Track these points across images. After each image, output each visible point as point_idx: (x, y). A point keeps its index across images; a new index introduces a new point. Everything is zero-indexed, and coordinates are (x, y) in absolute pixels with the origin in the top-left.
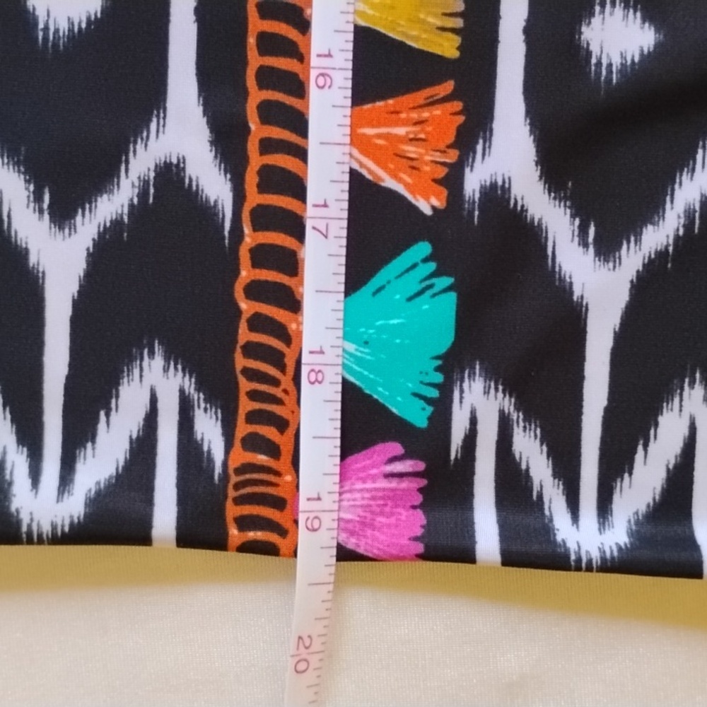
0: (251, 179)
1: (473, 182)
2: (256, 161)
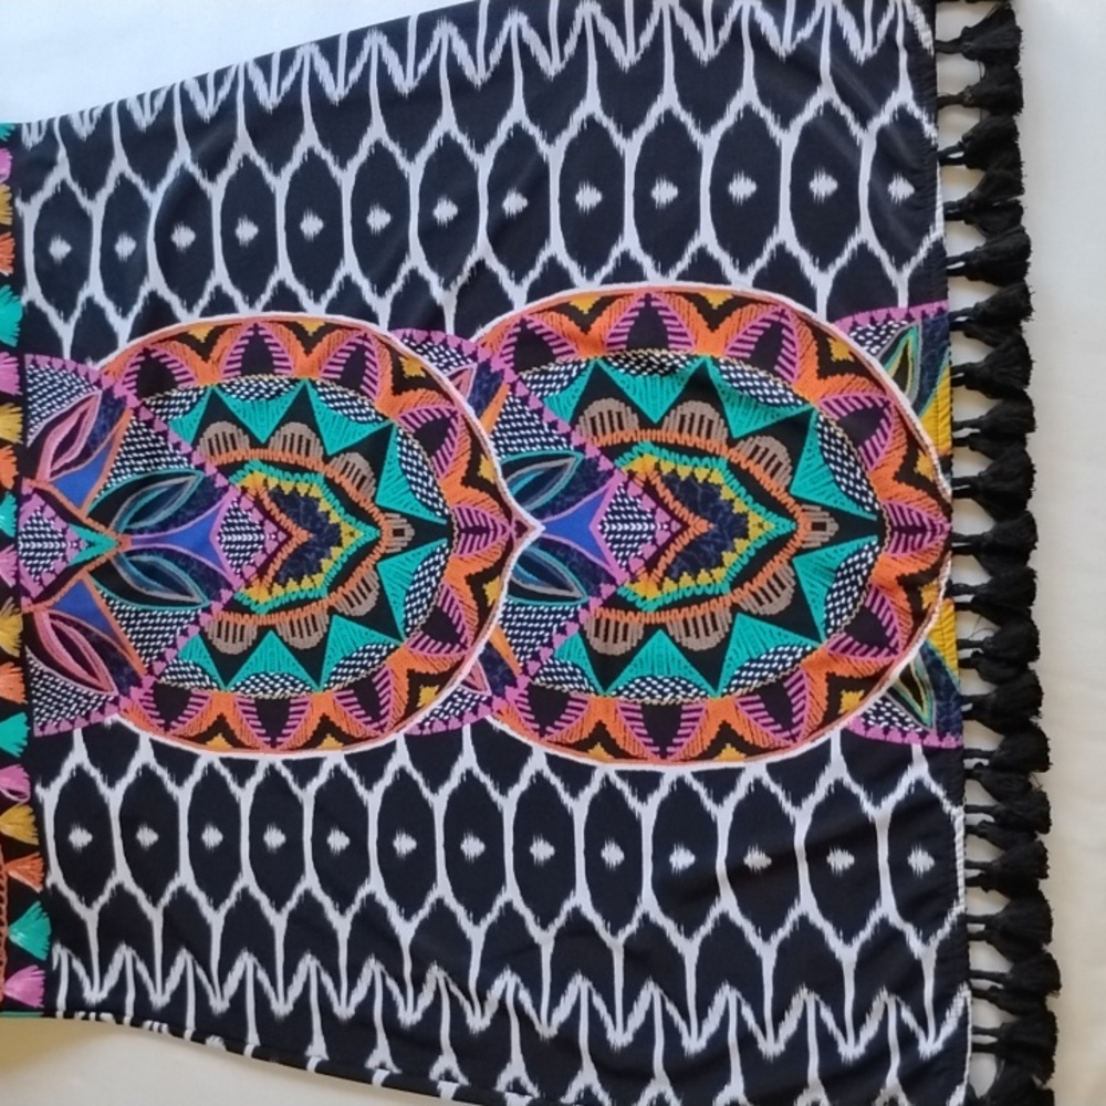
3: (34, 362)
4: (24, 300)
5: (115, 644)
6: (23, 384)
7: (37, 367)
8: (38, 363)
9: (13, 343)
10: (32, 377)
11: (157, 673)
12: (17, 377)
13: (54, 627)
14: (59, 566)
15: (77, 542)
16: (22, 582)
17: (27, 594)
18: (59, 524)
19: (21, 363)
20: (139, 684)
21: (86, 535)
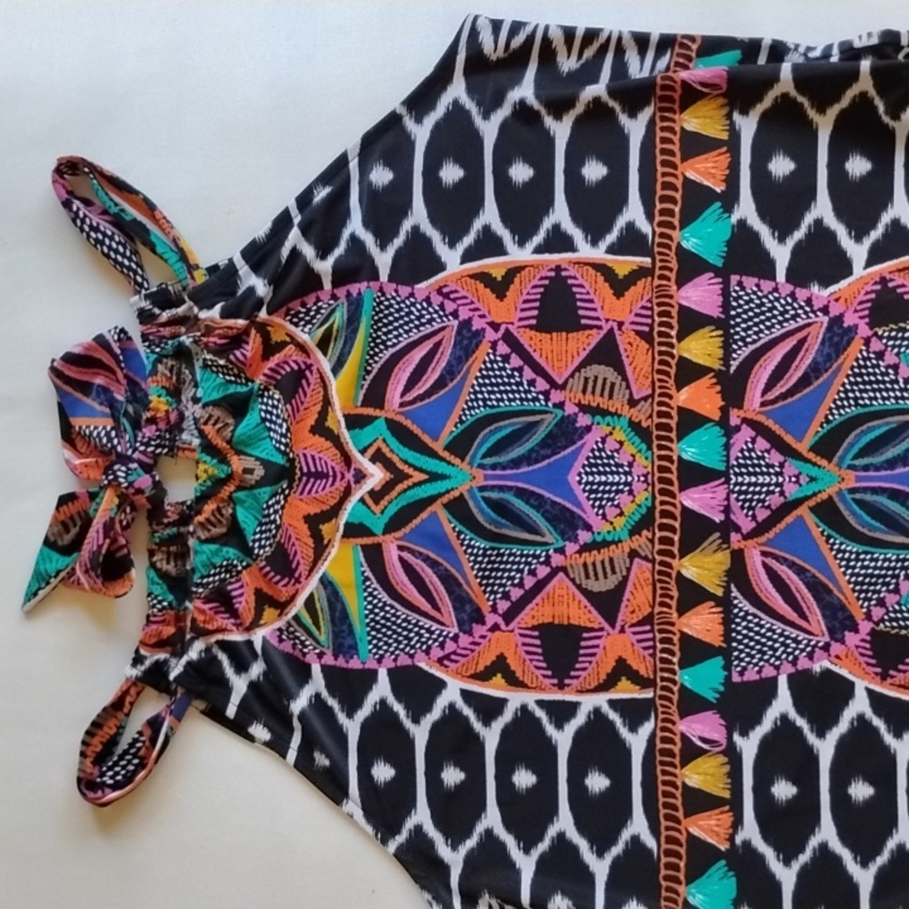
0: (663, 840)
1: (739, 840)
2: (664, 833)
3: (740, 284)
4: (734, 219)
5: (831, 586)
6: (726, 307)
7: (743, 288)
8: (745, 284)
9: (719, 263)
10: (736, 299)
11: (875, 619)
12: (721, 299)
13: (765, 565)
14: (775, 500)
15: (797, 477)
16: (732, 517)
17: (738, 529)
18: (775, 458)
19: (726, 284)
20: (855, 629)
21: (808, 469)
